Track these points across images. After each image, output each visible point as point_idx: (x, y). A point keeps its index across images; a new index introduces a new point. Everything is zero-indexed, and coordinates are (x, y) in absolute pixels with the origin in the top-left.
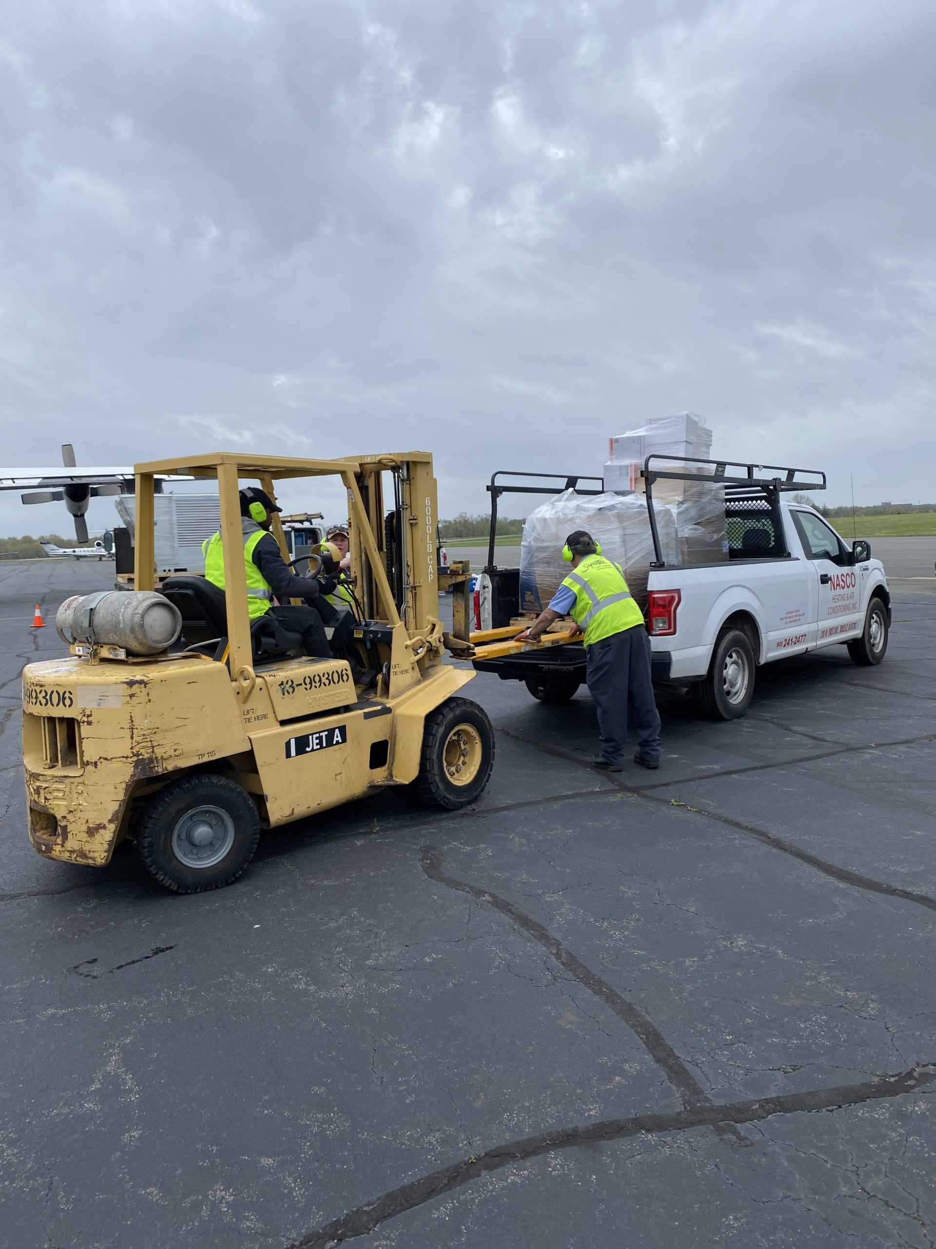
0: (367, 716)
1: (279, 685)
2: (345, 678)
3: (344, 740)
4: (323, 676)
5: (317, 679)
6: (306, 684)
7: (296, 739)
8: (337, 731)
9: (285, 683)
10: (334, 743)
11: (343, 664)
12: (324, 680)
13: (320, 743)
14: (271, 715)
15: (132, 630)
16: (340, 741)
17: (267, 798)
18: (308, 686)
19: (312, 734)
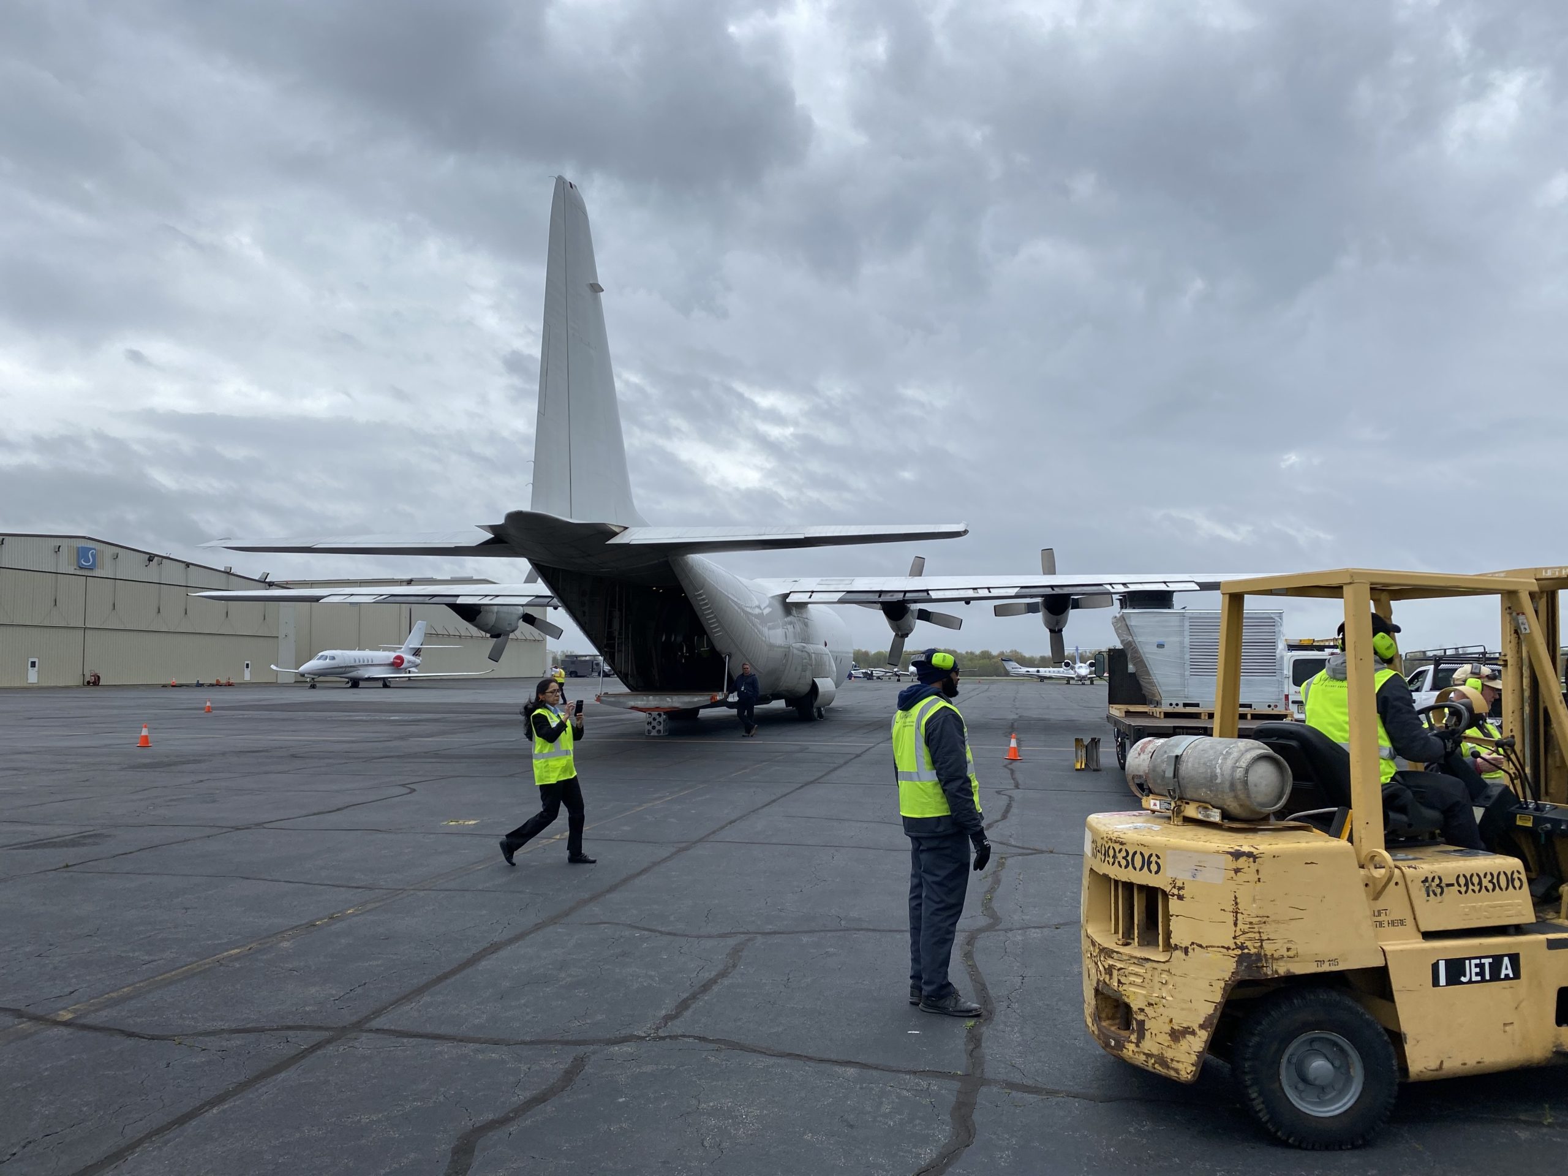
0: (1552, 945)
1: (1423, 882)
2: (1517, 884)
3: (1517, 975)
4: (1485, 877)
5: (1476, 880)
6: (1459, 885)
7: (1447, 961)
8: (1506, 960)
9: (1430, 880)
10: (1502, 976)
11: (1512, 863)
12: (1485, 882)
13: (1481, 974)
14: (1410, 921)
15: (1232, 786)
16: (1511, 975)
17: (1405, 1038)
18: (1463, 889)
19: (1470, 959)
